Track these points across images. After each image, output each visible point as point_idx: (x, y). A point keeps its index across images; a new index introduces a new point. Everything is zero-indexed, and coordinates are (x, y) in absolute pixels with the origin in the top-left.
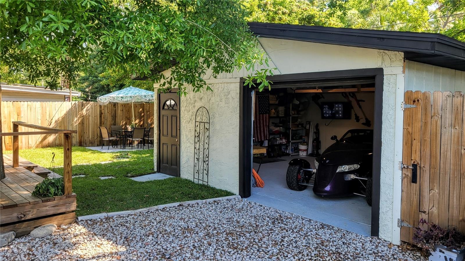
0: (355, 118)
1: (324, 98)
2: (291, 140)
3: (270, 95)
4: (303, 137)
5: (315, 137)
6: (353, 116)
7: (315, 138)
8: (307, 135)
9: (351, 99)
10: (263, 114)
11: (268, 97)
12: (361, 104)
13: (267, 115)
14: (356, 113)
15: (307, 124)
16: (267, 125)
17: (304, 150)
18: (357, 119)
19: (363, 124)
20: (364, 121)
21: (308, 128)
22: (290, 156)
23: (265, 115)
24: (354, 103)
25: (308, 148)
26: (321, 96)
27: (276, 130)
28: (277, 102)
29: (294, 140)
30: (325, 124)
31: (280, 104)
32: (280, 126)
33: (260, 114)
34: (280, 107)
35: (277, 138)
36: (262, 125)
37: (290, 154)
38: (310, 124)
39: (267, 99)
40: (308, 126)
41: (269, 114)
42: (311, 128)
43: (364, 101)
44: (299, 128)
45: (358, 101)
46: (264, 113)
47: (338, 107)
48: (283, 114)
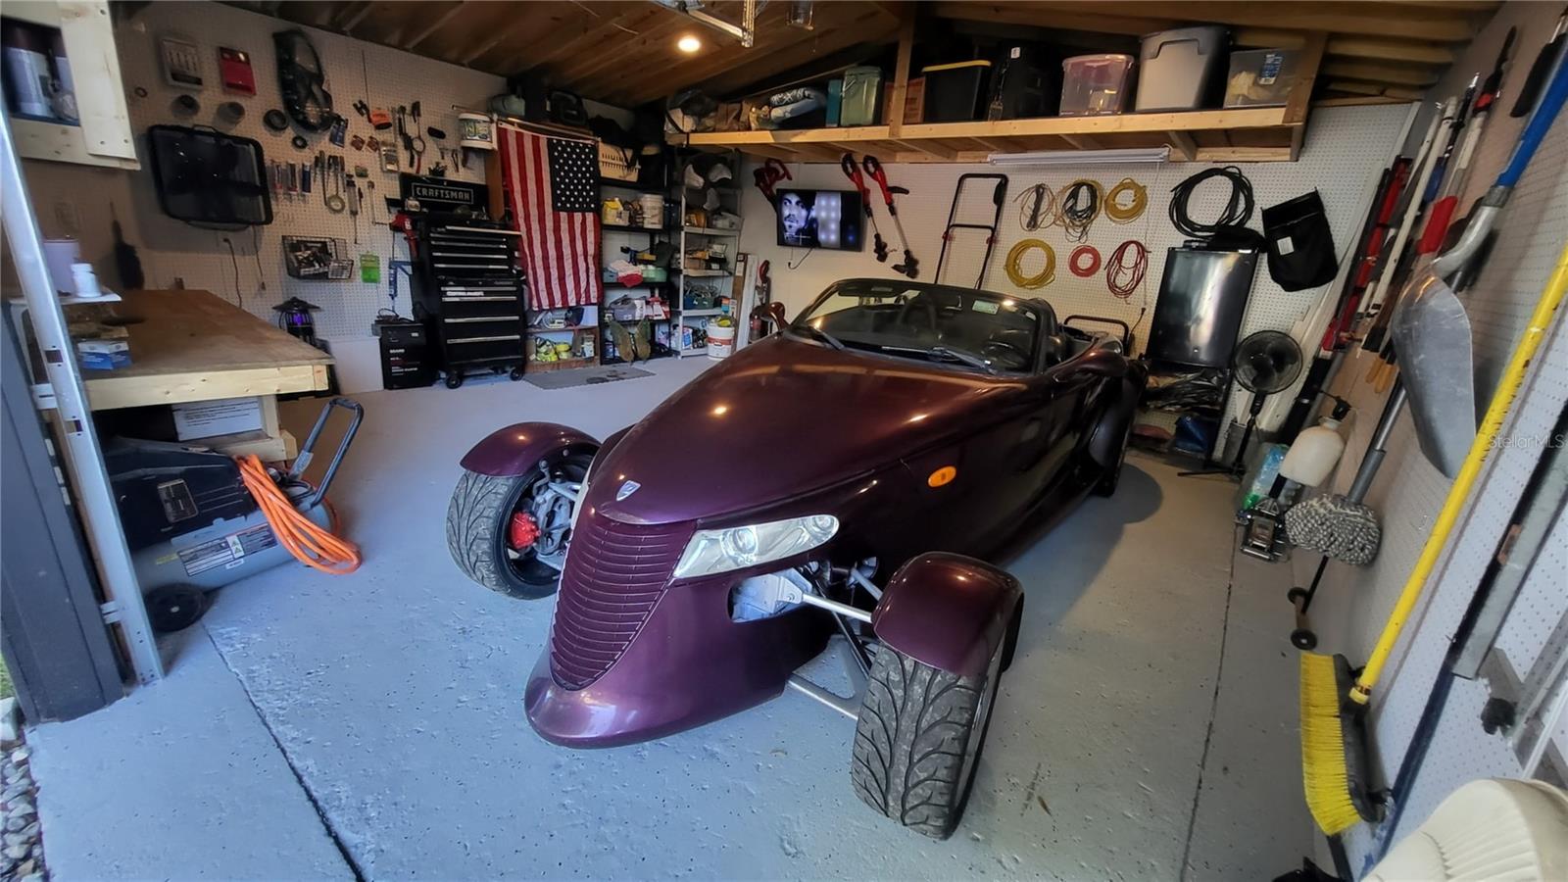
0: (874, 247)
1: (790, 178)
2: (685, 309)
3: (601, 144)
4: (724, 302)
5: (759, 304)
6: (870, 243)
7: (758, 307)
8: (737, 293)
9: (869, 182)
10: (571, 212)
11: (594, 150)
12: (895, 204)
13: (590, 216)
14: (879, 232)
15: (737, 261)
16: (591, 250)
17: (723, 342)
18: (881, 252)
19: (896, 268)
20: (901, 261)
21: (741, 275)
22: (680, 358)
23: (578, 216)
24: (877, 199)
25: (736, 336)
26: (782, 172)
27: (629, 272)
28: (633, 177)
29: (693, 307)
30: (789, 264)
31: (645, 185)
32: (647, 262)
33: (556, 210)
34: (648, 197)
35: (636, 302)
36: (567, 251)
37: (677, 353)
38: (745, 261)
39: (587, 158)
40: (742, 270)
41: (599, 213)
42: (750, 276)
43: (906, 192)
44: (710, 273)
45: (889, 191)
46: (577, 210)
47: (828, 209)
48: (656, 220)
